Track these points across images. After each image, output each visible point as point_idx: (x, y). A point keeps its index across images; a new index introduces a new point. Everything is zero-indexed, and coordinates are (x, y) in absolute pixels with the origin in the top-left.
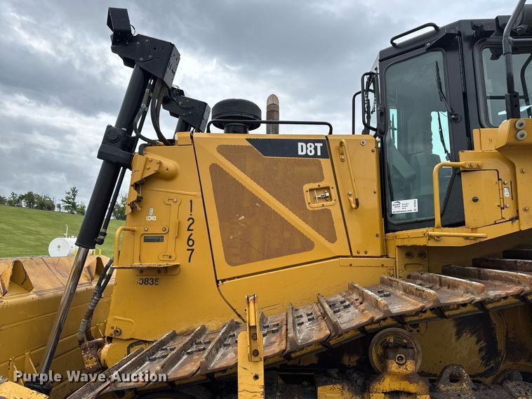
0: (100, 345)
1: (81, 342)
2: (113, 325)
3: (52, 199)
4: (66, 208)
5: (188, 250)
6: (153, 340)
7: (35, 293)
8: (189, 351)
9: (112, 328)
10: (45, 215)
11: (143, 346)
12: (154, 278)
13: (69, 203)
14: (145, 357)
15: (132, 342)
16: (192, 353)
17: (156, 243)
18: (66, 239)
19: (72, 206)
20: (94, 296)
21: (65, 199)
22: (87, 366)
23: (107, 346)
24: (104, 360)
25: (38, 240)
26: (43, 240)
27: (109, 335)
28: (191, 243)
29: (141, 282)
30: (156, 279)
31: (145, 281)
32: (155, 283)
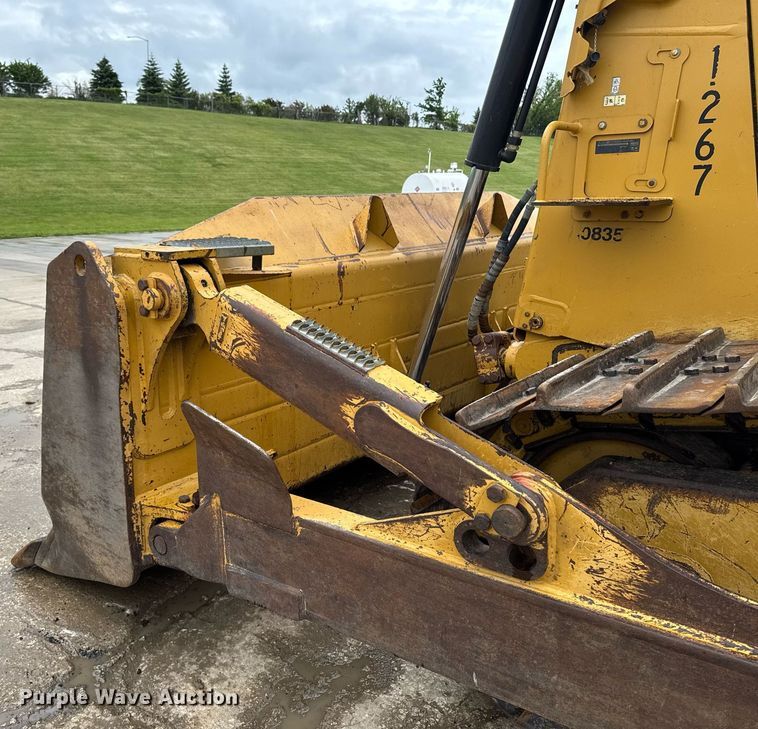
0: (504, 343)
1: (472, 333)
2: (527, 310)
3: (405, 105)
4: (428, 119)
5: (696, 167)
6: (602, 344)
7: (401, 250)
8: (691, 368)
9: (527, 315)
10: (395, 135)
11: (583, 352)
12: (614, 227)
13: (431, 109)
14: (596, 367)
15: (562, 342)
16: (696, 373)
17: (623, 155)
18: (428, 174)
19: (437, 116)
20: (495, 258)
21: (424, 103)
22: (482, 371)
23: (516, 345)
24: (511, 367)
25: (386, 179)
26: (392, 178)
27: (520, 326)
28: (705, 151)
29: (586, 235)
30: (617, 230)
31: (595, 233)
32: (614, 239)
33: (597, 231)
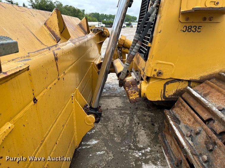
2: (155, 68)
7: (71, 41)
9: (155, 70)
12: (197, 25)
15: (169, 80)
22: (131, 98)
24: (144, 94)
27: (151, 76)
29: (184, 30)
30: (199, 27)
31: (189, 28)
32: (198, 31)
33: (190, 27)
